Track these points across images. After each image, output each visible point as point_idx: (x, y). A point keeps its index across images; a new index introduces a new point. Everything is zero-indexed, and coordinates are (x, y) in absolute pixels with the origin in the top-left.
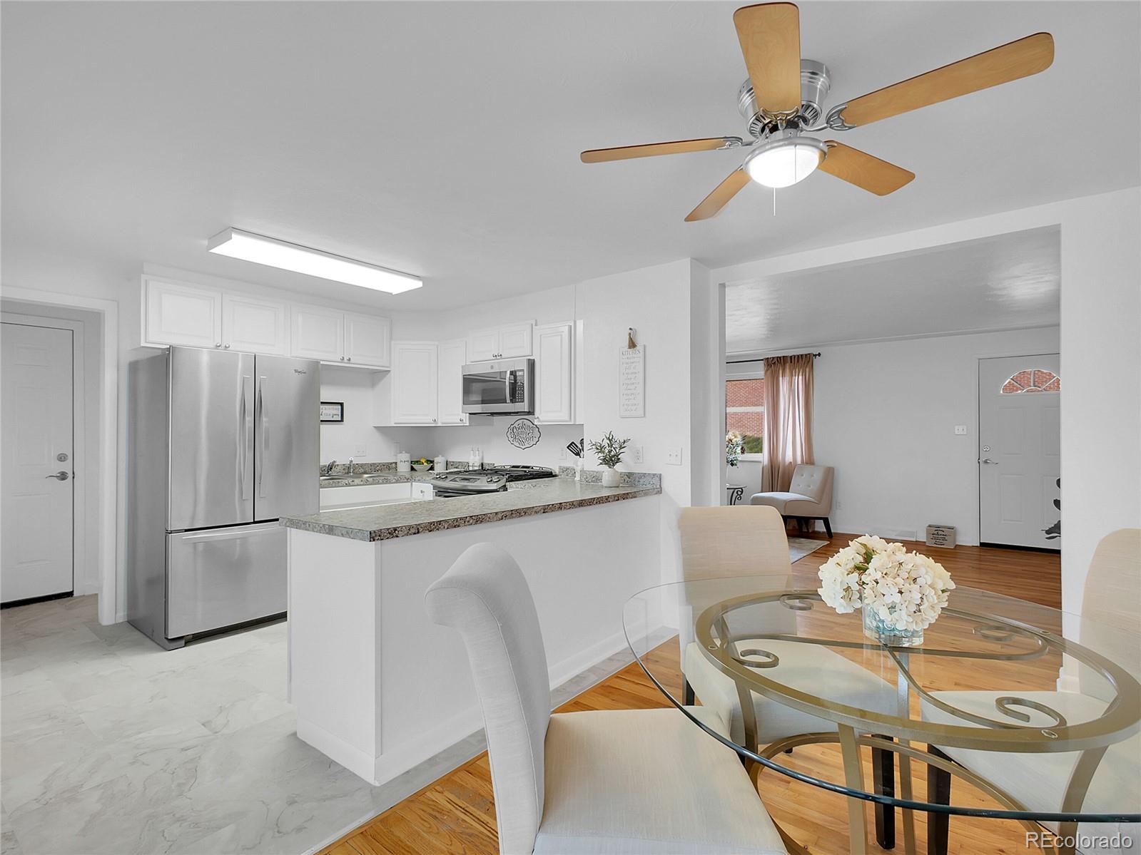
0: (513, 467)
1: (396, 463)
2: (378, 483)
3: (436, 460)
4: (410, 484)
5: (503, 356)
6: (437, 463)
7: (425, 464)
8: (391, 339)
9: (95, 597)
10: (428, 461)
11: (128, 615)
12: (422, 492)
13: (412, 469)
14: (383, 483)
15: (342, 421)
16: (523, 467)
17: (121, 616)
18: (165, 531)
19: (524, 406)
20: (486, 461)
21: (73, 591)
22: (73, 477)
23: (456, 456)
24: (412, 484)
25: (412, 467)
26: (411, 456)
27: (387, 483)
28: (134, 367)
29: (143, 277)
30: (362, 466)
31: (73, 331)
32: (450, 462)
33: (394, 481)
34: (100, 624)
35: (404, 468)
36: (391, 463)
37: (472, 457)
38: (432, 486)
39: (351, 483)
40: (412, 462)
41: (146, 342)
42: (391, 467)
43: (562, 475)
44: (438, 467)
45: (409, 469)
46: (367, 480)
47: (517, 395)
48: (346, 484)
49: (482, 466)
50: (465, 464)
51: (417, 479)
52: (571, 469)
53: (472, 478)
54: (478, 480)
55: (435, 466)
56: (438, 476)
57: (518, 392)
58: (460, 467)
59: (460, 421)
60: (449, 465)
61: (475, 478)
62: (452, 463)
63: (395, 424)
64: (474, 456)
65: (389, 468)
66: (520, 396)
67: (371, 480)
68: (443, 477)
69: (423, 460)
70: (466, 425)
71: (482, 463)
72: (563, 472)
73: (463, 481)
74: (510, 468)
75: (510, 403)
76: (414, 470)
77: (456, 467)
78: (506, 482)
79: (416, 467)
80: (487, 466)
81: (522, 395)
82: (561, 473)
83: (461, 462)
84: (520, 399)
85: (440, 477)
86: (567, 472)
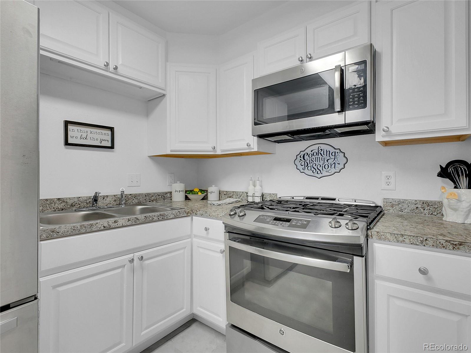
0: (308, 198)
1: (171, 193)
2: (152, 221)
3: (210, 189)
4: (189, 218)
5: (314, 58)
6: (211, 192)
7: (200, 193)
8: (167, 60)
10: (201, 191)
12: (206, 229)
13: (187, 198)
14: (159, 220)
15: (112, 147)
16: (322, 199)
20: (267, 191)
23: (228, 186)
24: (192, 219)
25: (186, 196)
26: (185, 187)
27: (163, 219)
30: (135, 196)
32: (223, 192)
33: (172, 216)
35: (178, 197)
36: (166, 193)
37: (251, 187)
40: (186, 191)
42: (166, 196)
43: (391, 211)
44: (213, 197)
45: (183, 198)
46: (137, 219)
47: (351, 100)
48: (104, 227)
49: (263, 196)
50: (241, 194)
51: (198, 213)
52: (409, 202)
53: (296, 220)
54: (310, 224)
55: (209, 195)
56: (232, 213)
57: (353, 96)
58: (234, 196)
59: (248, 146)
60: (221, 195)
61: (301, 220)
62: (225, 193)
63: (171, 151)
64: (255, 186)
65: (164, 199)
66: (358, 101)
67: (143, 218)
68: (241, 214)
69: (196, 190)
70: (253, 149)
71: (262, 193)
72: (392, 207)
73: (278, 222)
74: (303, 199)
75: (339, 112)
76: (189, 199)
77: (230, 197)
78: (368, 229)
79: (190, 196)
80: (268, 196)
81: (361, 98)
82: (389, 208)
83: (236, 192)
84: (357, 104)
85: (235, 213)
86: (400, 206)
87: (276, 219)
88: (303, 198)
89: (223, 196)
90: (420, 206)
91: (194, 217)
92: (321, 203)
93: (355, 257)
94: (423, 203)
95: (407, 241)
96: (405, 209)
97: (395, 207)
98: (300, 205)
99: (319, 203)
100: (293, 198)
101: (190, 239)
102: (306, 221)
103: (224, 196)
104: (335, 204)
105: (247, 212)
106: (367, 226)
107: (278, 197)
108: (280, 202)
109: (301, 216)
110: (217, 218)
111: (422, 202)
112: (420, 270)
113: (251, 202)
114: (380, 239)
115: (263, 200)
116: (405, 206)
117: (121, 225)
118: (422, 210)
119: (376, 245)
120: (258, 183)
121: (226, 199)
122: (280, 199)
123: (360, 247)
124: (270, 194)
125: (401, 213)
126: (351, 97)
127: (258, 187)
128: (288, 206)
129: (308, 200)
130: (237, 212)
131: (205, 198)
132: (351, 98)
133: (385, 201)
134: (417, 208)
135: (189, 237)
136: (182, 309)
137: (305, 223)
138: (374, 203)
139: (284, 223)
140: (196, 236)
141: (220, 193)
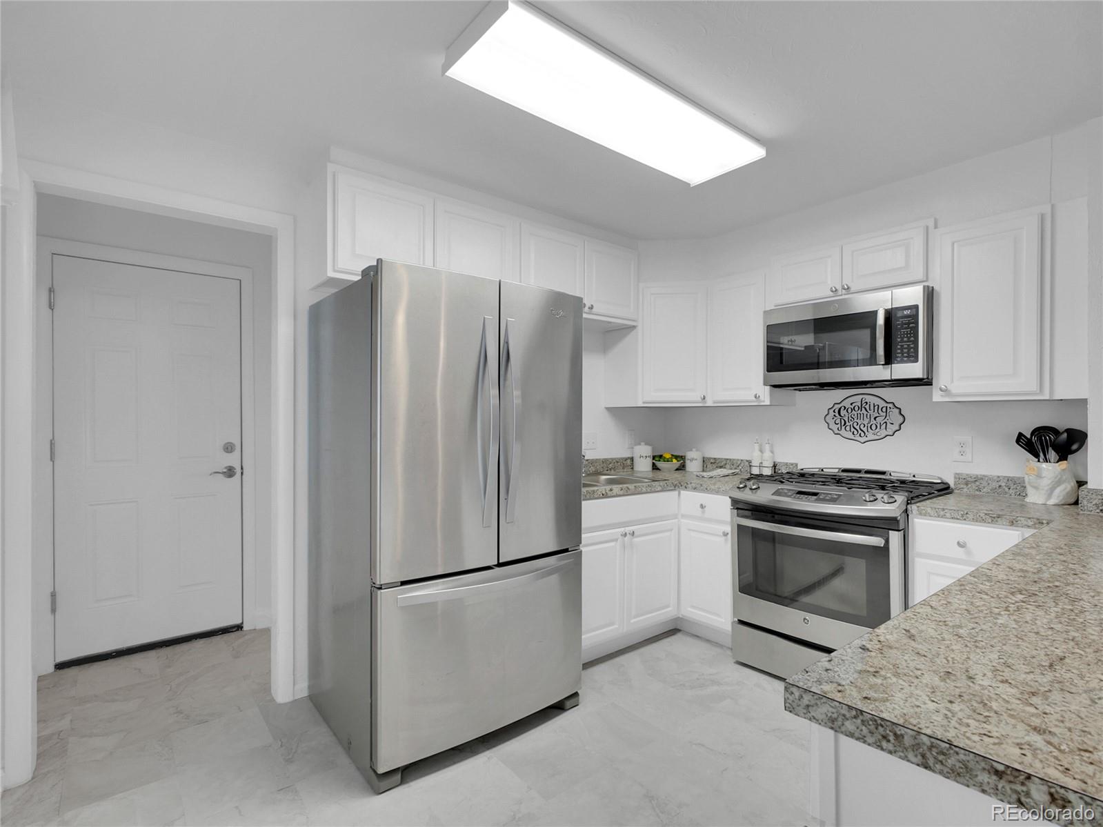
0: (845, 471)
1: (632, 459)
3: (689, 455)
4: (676, 493)
5: (853, 289)
6: (692, 460)
7: (674, 461)
9: (266, 633)
10: (676, 457)
11: (309, 687)
12: (702, 506)
13: (655, 467)
16: (868, 472)
17: (302, 690)
18: (369, 584)
19: (913, 370)
20: (779, 460)
21: (242, 623)
22: (242, 473)
23: (717, 450)
24: (680, 494)
25: (654, 464)
26: (653, 450)
28: (315, 313)
29: (331, 168)
31: (240, 281)
32: (709, 459)
34: (273, 700)
35: (643, 466)
36: (626, 459)
37: (757, 453)
38: (730, 500)
39: (609, 493)
40: (654, 457)
41: (335, 271)
42: (627, 464)
43: (965, 490)
44: (693, 466)
45: (649, 468)
46: (628, 489)
47: (899, 351)
48: (603, 495)
49: (775, 466)
50: (739, 463)
51: (690, 486)
52: (989, 479)
53: (824, 493)
54: (842, 498)
55: (688, 464)
56: (741, 486)
57: (902, 346)
58: (728, 466)
59: (756, 397)
60: (708, 463)
61: (830, 494)
62: (712, 461)
63: (644, 403)
64: (761, 451)
65: (623, 468)
66: (908, 353)
67: (633, 487)
68: (754, 487)
69: (668, 456)
70: (764, 401)
71: (774, 462)
72: (967, 484)
73: (802, 496)
74: (838, 472)
75: (883, 365)
76: (658, 469)
77: (721, 467)
78: (908, 504)
79: (660, 464)
80: (784, 467)
81: (912, 350)
82: (962, 486)
83: (730, 460)
84: (906, 357)
85: (745, 486)
86: (977, 483)
87: (800, 493)
88: (837, 470)
89: (709, 466)
90: (1003, 484)
91: (682, 492)
92: (864, 477)
93: (890, 532)
94: (1008, 480)
95: (948, 515)
96: (984, 487)
97: (970, 486)
98: (832, 479)
99: (861, 477)
100: (822, 470)
101: (676, 520)
102: (836, 495)
103: (711, 465)
104: (884, 479)
105: (760, 485)
106: (908, 500)
107: (799, 467)
108: (802, 475)
109: (833, 490)
110: (717, 492)
111: (1006, 479)
112: (958, 543)
113: (757, 475)
114: (921, 514)
115: (775, 472)
116: (984, 483)
117: (615, 494)
118: (1007, 489)
119: (916, 520)
120: (767, 447)
121: (713, 470)
122: (802, 471)
123: (894, 520)
124: (786, 464)
125: (978, 493)
126: (899, 347)
127: (767, 454)
128: (815, 479)
129: (845, 474)
130: (747, 485)
131: (682, 468)
132: (899, 349)
133: (957, 476)
134: (1000, 486)
135: (675, 517)
136: (668, 606)
137: (835, 497)
138: (940, 479)
139: (810, 497)
140: (683, 516)
141: (704, 461)
